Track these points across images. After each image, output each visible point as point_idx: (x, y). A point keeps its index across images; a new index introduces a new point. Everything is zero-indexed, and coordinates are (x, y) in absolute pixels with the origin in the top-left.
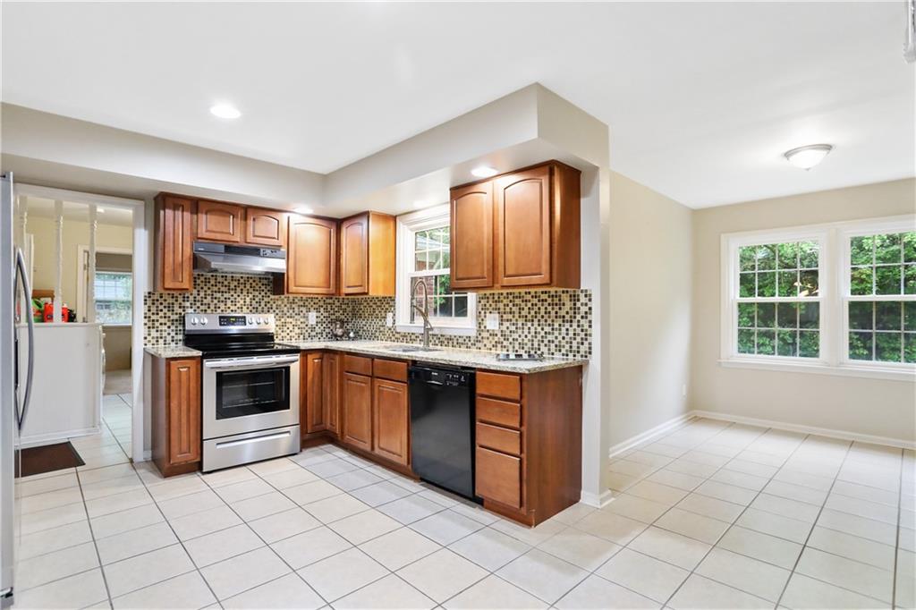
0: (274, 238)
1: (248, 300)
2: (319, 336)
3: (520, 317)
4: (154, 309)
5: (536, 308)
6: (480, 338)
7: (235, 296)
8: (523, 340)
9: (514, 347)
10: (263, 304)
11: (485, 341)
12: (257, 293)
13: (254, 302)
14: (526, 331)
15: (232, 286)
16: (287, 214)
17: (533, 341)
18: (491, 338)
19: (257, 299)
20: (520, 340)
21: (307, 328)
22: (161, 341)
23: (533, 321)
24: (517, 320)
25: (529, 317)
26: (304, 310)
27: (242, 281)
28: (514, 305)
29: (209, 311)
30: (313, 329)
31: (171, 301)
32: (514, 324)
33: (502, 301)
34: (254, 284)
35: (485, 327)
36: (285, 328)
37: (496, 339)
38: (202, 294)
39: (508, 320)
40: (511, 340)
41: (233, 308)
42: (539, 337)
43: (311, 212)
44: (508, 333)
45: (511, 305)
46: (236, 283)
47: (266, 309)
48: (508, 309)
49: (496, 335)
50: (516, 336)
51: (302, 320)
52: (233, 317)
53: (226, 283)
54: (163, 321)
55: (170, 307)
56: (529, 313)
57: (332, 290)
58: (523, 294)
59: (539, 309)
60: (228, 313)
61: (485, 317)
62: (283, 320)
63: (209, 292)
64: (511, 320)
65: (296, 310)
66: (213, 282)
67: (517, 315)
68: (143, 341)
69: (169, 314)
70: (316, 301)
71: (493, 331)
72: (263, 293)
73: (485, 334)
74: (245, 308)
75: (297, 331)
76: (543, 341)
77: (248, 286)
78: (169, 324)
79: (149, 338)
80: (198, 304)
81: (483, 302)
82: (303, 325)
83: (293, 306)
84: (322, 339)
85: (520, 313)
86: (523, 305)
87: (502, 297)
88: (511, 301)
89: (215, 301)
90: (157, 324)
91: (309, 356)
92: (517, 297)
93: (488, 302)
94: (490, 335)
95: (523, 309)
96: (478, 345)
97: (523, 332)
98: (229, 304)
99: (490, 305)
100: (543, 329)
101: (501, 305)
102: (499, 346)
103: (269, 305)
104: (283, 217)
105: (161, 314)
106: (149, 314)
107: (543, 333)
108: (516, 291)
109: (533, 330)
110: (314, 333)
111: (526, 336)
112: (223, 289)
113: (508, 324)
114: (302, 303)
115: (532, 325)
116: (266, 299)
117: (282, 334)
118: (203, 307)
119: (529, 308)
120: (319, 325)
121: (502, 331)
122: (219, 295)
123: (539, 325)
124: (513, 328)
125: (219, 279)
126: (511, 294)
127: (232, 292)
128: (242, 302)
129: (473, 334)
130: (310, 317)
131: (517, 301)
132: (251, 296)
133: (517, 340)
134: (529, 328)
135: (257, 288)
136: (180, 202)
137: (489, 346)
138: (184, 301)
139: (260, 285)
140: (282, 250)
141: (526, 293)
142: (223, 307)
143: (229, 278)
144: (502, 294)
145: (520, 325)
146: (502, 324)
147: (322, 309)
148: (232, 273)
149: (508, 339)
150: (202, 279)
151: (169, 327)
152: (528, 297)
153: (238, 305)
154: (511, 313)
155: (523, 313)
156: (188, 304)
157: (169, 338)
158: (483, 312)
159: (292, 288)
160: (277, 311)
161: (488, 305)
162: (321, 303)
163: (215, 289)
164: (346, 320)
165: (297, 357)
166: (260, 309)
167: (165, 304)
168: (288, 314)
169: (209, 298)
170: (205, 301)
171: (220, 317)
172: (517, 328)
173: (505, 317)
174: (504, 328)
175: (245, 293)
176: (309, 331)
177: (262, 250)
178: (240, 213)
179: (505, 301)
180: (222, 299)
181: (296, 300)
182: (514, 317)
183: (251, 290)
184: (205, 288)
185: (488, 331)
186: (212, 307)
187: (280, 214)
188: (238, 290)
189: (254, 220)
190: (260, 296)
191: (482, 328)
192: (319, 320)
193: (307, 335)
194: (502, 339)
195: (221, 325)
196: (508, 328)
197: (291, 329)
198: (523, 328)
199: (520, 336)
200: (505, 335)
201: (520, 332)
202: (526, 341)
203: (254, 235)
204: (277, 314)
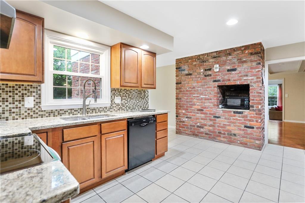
3: (129, 98)
5: (134, 95)
6: (112, 107)
8: (130, 106)
9: (126, 109)
11: (114, 108)
14: (131, 103)
17: (133, 106)
18: (117, 107)
20: (129, 106)
23: (133, 99)
24: (128, 99)
25: (132, 98)
28: (126, 94)
32: (126, 101)
33: (122, 92)
35: (114, 102)
37: (119, 107)
39: (124, 99)
40: (125, 106)
42: (135, 104)
44: (124, 104)
45: (125, 93)
48: (124, 95)
49: (119, 105)
50: (127, 105)
56: (132, 96)
58: (130, 90)
59: (135, 95)
61: (114, 98)
64: (125, 99)
67: (128, 97)
71: (118, 103)
73: (114, 105)
76: (136, 106)
81: (113, 92)
85: (129, 96)
86: (130, 94)
87: (122, 91)
88: (125, 92)
92: (128, 91)
93: (116, 92)
94: (117, 105)
96: (111, 110)
97: (130, 103)
99: (117, 93)
100: (136, 102)
101: (121, 94)
102: (121, 109)
107: (136, 103)
108: (127, 88)
109: (133, 102)
111: (131, 104)
113: (124, 100)
115: (133, 100)
119: (132, 95)
121: (122, 103)
123: (135, 100)
124: (126, 102)
126: (125, 89)
129: (109, 105)
131: (128, 92)
133: (128, 106)
134: (132, 102)
137: (116, 110)
141: (131, 90)
144: (122, 89)
145: (129, 101)
146: (122, 101)
149: (124, 106)
152: (132, 91)
154: (125, 96)
155: (130, 96)
158: (113, 96)
161: (116, 93)
172: (128, 102)
173: (123, 98)
174: (123, 102)
179: (123, 92)
182: (126, 98)
185: (116, 104)
191: (113, 102)
194: (122, 106)
196: (124, 102)
198: (130, 102)
199: (129, 105)
200: (123, 105)
201: (129, 103)
202: (131, 106)
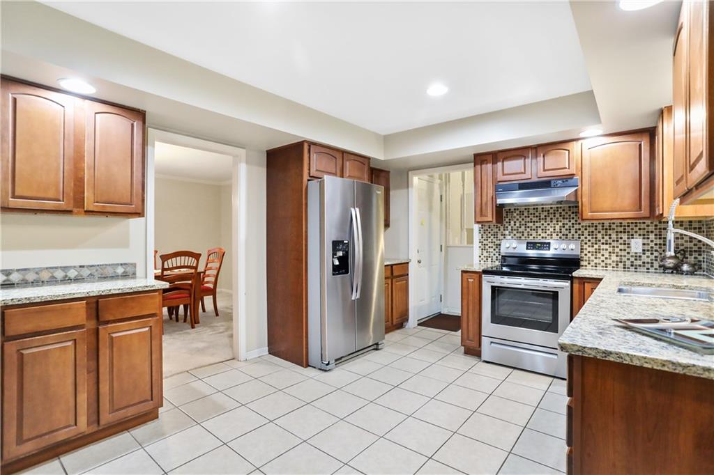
0: (566, 168)
1: (557, 228)
2: (649, 266)
4: (485, 236)
7: (546, 224)
10: (573, 231)
12: (566, 221)
13: (563, 230)
15: (542, 216)
16: (580, 142)
19: (567, 227)
21: (628, 256)
22: (489, 259)
26: (625, 237)
27: (551, 211)
29: (523, 238)
30: (637, 257)
31: (496, 230)
34: (563, 213)
36: (599, 255)
38: (518, 224)
41: (543, 235)
43: (601, 132)
46: (546, 213)
47: (576, 236)
51: (622, 247)
52: (539, 243)
53: (537, 214)
54: (490, 245)
55: (495, 235)
62: (596, 246)
63: (523, 222)
65: (614, 236)
66: (526, 214)
68: (478, 259)
69: (494, 240)
70: (644, 226)
72: (573, 221)
74: (554, 235)
75: (614, 258)
77: (557, 215)
78: (494, 247)
79: (482, 257)
80: (515, 232)
82: (623, 253)
83: (609, 232)
84: (652, 270)
89: (528, 230)
90: (487, 247)
98: (540, 231)
103: (580, 232)
104: (575, 147)
105: (490, 240)
106: (482, 240)
110: (639, 262)
112: (534, 219)
114: (622, 229)
116: (576, 227)
117: (596, 261)
118: (518, 235)
120: (648, 254)
122: (531, 224)
125: (531, 211)
127: (543, 222)
128: (552, 230)
130: (633, 245)
132: (560, 224)
135: (567, 216)
138: (504, 230)
139: (570, 213)
140: (575, 177)
142: (534, 234)
143: (540, 210)
147: (652, 236)
148: (543, 205)
150: (518, 212)
151: (494, 250)
153: (548, 232)
156: (507, 232)
157: (494, 258)
159: (588, 214)
160: (589, 238)
162: (652, 228)
163: (528, 219)
164: (695, 248)
165: (567, 283)
166: (570, 235)
167: (492, 232)
168: (603, 241)
169: (523, 227)
170: (520, 230)
171: (528, 243)
175: (554, 221)
176: (633, 259)
177: (552, 182)
178: (530, 153)
180: (534, 227)
181: (613, 226)
183: (561, 219)
184: (520, 219)
186: (526, 234)
187: (571, 144)
188: (548, 219)
189: (544, 156)
190: (570, 224)
192: (646, 248)
193: (628, 263)
195: (527, 249)
197: (607, 255)
203: (544, 170)
204: (589, 241)
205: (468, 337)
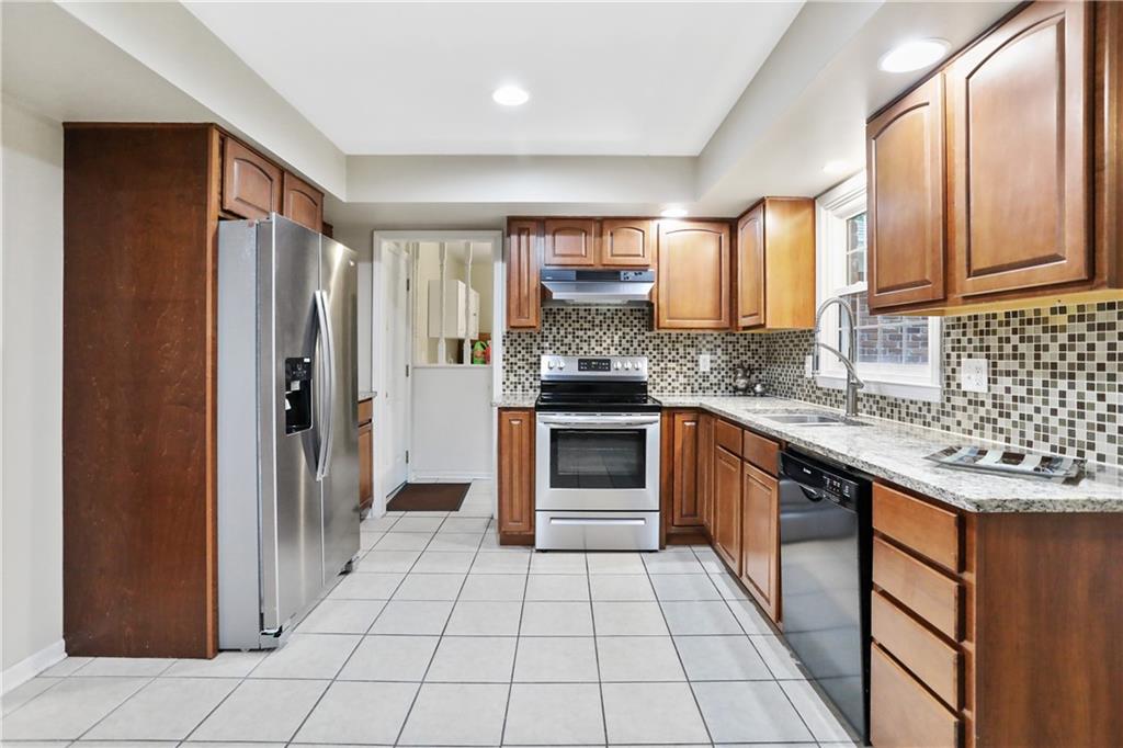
0: (639, 256)
1: (616, 338)
2: (715, 388)
3: (1037, 366)
4: (512, 351)
5: (1081, 347)
6: (948, 408)
7: (601, 333)
8: (1045, 420)
9: (1022, 434)
10: (635, 344)
11: (959, 415)
12: (627, 330)
13: (624, 341)
14: (1054, 400)
15: (597, 322)
16: (656, 222)
17: (1072, 424)
18: (971, 409)
19: (628, 338)
21: (696, 377)
22: (520, 387)
23: (1072, 376)
24: (1030, 374)
25: (1063, 367)
26: (693, 351)
27: (609, 314)
28: (1022, 340)
29: (570, 353)
30: (705, 378)
31: (529, 340)
32: (1022, 383)
33: (994, 332)
34: (624, 318)
35: (959, 386)
36: (665, 376)
37: (982, 412)
38: (562, 332)
39: (1008, 374)
40: (1015, 416)
41: (598, 349)
42: (1091, 417)
43: (685, 214)
44: (1008, 400)
45: (1015, 339)
46: (601, 318)
47: (639, 350)
48: (1008, 349)
49: (983, 404)
50: (1027, 409)
51: (690, 365)
52: (595, 360)
53: (589, 318)
54: (521, 364)
55: (528, 349)
56: (1063, 357)
57: (725, 322)
58: (1046, 313)
59: (1091, 347)
60: (592, 355)
61: (959, 364)
62: (662, 365)
63: (570, 330)
64: (1015, 373)
65: (681, 351)
66: (574, 317)
67: (1030, 362)
68: (501, 387)
69: (527, 356)
70: (712, 338)
71: (976, 394)
72: (635, 330)
73: (959, 401)
74: (612, 349)
75: (682, 379)
76: (1101, 428)
77: (616, 321)
78: (527, 367)
79: (508, 383)
80: (558, 344)
81: (955, 334)
82: (691, 373)
83: (677, 346)
84: (719, 393)
85: (1037, 357)
86: (1046, 339)
87: (994, 325)
88: (1015, 332)
89: (577, 341)
90: (515, 368)
91: (677, 417)
92: (1030, 322)
93: (964, 334)
94: (970, 402)
95: (1046, 348)
96: (946, 421)
97: (1046, 402)
98: (593, 343)
99: (970, 341)
100: (1101, 398)
101: (992, 341)
102: (989, 426)
103: (643, 345)
104: (651, 227)
105: (519, 356)
106: (508, 356)
107: (1101, 408)
108: (1027, 305)
109: (1072, 398)
110: (707, 384)
111: (1054, 412)
112: (586, 326)
113: (1006, 381)
114: (689, 342)
115: (1071, 386)
116: (640, 337)
117: (663, 384)
118: (563, 349)
119: (1063, 347)
120: (715, 373)
121: (994, 397)
122: (581, 333)
123: (1091, 387)
124: (1021, 391)
125: (582, 314)
126: (1015, 314)
127: (597, 329)
128: (609, 341)
129: (936, 398)
130: (701, 362)
131: (1031, 330)
132: (620, 333)
133: (1030, 418)
134: (1063, 394)
135: (628, 323)
136: (526, 225)
137: (967, 424)
138: (543, 341)
139: (631, 318)
140: (650, 270)
141: (1053, 311)
142: (586, 348)
143: (593, 312)
144: (995, 316)
145: (1037, 384)
146: (995, 382)
147: (719, 351)
148: (597, 305)
149: (1008, 415)
150: (562, 314)
151: (527, 371)
152: (1061, 320)
153: (605, 345)
154: (1015, 357)
155: (1046, 358)
156: (547, 345)
157: (527, 384)
158: (954, 359)
159: (665, 322)
160: (655, 353)
161: (964, 342)
162: (719, 342)
163: (577, 325)
164: (757, 366)
165: (657, 417)
166: (632, 349)
167: (523, 345)
168: (670, 357)
169: (570, 337)
170: (566, 341)
171: (580, 361)
172: (1029, 392)
173: (1002, 365)
174: (999, 389)
175: (613, 329)
176: (700, 380)
177: (622, 273)
178: (594, 228)
179: (1003, 332)
180: (585, 337)
181: (681, 338)
182: (1022, 366)
183: (620, 326)
184: (566, 325)
185: (965, 394)
186: (574, 348)
187: (646, 222)
188: (605, 326)
189: (612, 234)
190: (632, 334)
191: (954, 387)
192: (715, 365)
193: (696, 386)
194: (995, 414)
195: (580, 370)
196: (1008, 390)
197: (674, 376)
198: (1046, 393)
199: (1038, 410)
200: (1002, 406)
201: (1038, 400)
202: (1053, 422)
203: (612, 255)
204: (654, 357)
205: (512, 517)
